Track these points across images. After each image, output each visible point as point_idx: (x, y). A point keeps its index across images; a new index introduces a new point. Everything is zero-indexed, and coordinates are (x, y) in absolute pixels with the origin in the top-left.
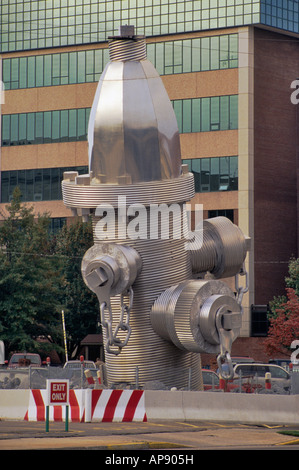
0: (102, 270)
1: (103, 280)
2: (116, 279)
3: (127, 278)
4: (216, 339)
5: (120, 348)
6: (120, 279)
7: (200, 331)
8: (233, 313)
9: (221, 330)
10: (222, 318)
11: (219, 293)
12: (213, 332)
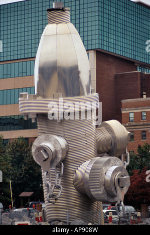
0: (45, 151)
1: (46, 157)
2: (54, 157)
3: (60, 156)
4: (115, 193)
5: (56, 199)
6: (56, 157)
7: (105, 188)
8: (125, 177)
9: (118, 188)
10: (119, 180)
11: (116, 165)
12: (113, 189)
